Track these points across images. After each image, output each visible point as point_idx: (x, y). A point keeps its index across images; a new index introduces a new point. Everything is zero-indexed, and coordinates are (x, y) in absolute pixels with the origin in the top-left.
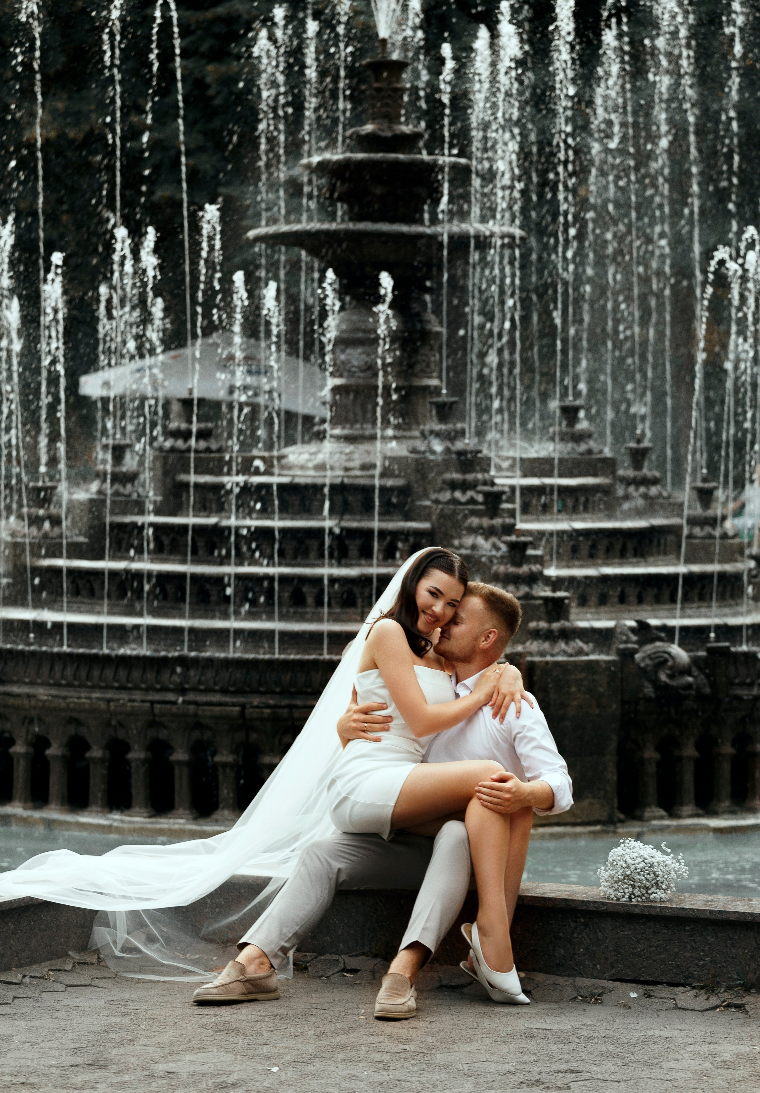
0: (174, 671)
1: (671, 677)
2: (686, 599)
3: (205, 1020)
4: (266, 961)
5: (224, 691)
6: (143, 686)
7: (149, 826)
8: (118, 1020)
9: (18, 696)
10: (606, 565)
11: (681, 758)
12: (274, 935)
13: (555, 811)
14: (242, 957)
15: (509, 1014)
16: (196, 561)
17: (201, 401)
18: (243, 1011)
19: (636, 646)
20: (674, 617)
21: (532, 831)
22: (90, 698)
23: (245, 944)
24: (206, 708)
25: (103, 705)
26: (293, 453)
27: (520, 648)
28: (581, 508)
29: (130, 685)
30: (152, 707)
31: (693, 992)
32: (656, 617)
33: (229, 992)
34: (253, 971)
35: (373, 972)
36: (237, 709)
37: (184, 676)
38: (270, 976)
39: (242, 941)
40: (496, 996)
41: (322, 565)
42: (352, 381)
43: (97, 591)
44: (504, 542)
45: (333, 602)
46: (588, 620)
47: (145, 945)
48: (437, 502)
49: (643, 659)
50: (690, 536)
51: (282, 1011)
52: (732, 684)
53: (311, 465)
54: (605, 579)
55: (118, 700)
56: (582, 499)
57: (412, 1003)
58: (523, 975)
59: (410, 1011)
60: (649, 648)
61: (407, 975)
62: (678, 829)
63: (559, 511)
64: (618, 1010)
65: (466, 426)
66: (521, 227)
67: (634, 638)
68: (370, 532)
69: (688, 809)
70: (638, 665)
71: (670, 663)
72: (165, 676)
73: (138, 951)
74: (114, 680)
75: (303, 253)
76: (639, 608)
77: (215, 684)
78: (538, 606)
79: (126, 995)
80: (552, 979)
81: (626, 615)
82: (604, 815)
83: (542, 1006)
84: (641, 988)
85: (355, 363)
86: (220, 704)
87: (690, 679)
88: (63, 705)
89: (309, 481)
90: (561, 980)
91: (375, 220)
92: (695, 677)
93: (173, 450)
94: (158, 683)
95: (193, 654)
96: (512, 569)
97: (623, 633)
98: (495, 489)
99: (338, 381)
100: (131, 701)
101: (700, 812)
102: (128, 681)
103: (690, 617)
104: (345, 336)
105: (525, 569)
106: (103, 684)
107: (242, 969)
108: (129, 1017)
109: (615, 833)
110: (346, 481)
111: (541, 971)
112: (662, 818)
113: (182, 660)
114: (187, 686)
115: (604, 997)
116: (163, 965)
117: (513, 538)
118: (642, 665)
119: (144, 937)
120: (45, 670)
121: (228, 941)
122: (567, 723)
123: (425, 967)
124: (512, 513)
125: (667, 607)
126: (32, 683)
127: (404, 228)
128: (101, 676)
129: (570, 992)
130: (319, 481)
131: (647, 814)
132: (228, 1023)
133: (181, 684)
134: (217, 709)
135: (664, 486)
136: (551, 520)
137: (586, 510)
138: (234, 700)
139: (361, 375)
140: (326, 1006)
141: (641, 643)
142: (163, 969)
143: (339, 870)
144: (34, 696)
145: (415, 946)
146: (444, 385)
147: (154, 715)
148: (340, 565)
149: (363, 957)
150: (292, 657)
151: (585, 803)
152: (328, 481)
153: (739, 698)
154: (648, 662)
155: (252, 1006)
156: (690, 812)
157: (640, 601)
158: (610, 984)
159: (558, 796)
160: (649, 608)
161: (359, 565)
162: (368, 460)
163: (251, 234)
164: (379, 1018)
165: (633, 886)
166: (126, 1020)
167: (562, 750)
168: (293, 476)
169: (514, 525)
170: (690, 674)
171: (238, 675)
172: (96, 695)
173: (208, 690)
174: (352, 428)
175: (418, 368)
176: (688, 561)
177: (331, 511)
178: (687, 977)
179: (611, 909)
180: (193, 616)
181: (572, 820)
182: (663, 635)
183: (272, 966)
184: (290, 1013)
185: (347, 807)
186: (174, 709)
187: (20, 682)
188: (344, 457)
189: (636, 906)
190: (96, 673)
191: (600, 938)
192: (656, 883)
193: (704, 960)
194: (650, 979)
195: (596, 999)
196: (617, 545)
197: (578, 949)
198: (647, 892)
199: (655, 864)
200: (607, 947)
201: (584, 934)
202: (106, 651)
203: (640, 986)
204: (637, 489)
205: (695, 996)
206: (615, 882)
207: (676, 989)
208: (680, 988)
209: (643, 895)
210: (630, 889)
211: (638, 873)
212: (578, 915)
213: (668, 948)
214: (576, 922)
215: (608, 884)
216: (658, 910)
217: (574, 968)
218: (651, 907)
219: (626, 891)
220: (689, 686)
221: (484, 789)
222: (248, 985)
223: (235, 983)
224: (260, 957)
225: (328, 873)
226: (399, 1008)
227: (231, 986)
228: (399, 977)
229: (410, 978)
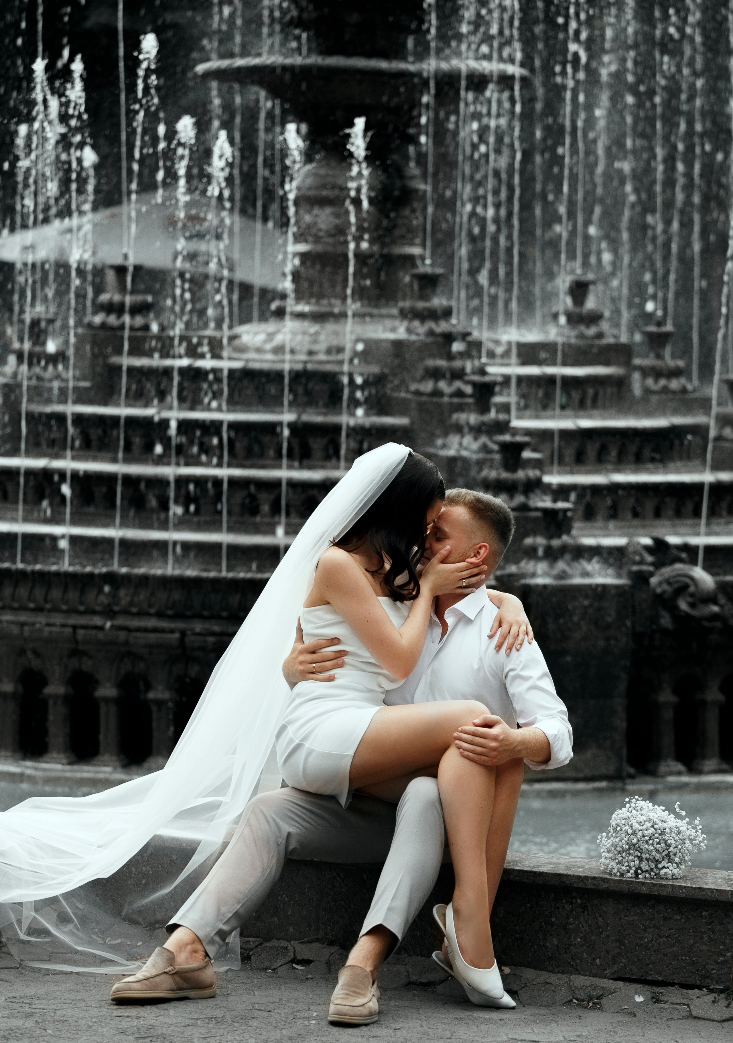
0: (101, 590)
1: (692, 605)
2: (713, 513)
3: (125, 1024)
4: (200, 947)
5: (160, 615)
6: (64, 607)
7: (68, 775)
8: (20, 1023)
10: (618, 471)
11: (704, 703)
12: (211, 915)
13: (552, 765)
14: (173, 941)
15: (490, 1021)
16: (127, 460)
17: (138, 269)
18: (172, 1012)
19: (651, 568)
20: (698, 534)
21: (524, 787)
23: (176, 926)
24: (139, 634)
25: (15, 630)
26: (248, 333)
27: (513, 569)
28: (589, 403)
29: (48, 606)
30: (74, 633)
31: (711, 997)
32: (676, 534)
33: (154, 988)
34: (184, 961)
35: (328, 964)
36: (177, 635)
37: (114, 595)
38: (204, 968)
39: (171, 922)
40: (474, 999)
41: (279, 467)
42: (319, 248)
43: (10, 495)
44: (496, 442)
45: (292, 510)
46: (594, 536)
47: (57, 926)
48: (418, 393)
49: (660, 584)
50: (719, 438)
51: (218, 1013)
53: (268, 346)
54: (615, 487)
56: (591, 392)
57: (374, 1005)
58: (507, 970)
59: (371, 1014)
60: (667, 571)
61: (369, 969)
62: (699, 788)
63: (563, 408)
64: (620, 1018)
65: (453, 303)
66: (522, 65)
67: (649, 559)
68: (337, 428)
69: (711, 764)
70: (654, 591)
71: (692, 589)
72: (91, 596)
73: (47, 933)
74: (30, 599)
75: (263, 94)
76: (656, 522)
77: (150, 606)
78: (536, 519)
79: (31, 991)
80: (544, 976)
81: (640, 531)
82: (611, 770)
83: (530, 1011)
84: (649, 990)
85: (323, 226)
86: (155, 630)
87: (715, 609)
89: (265, 366)
90: (554, 978)
92: (721, 606)
93: (103, 325)
94: (81, 603)
95: (124, 570)
96: (505, 475)
97: (635, 553)
98: (487, 379)
99: (302, 248)
100: (49, 625)
101: (725, 766)
102: (46, 601)
103: (717, 534)
104: (311, 193)
105: (521, 474)
106: (16, 605)
107: (171, 958)
108: (33, 1019)
109: (623, 790)
110: (310, 367)
111: (529, 965)
112: (679, 773)
113: (111, 578)
114: (116, 608)
115: (604, 1001)
116: (77, 952)
117: (507, 438)
118: (659, 590)
119: (54, 915)
121: (156, 922)
122: (569, 659)
123: (389, 959)
124: (506, 408)
125: (689, 522)
127: (383, 65)
128: (13, 596)
129: (564, 994)
130: (278, 367)
131: (662, 769)
132: (153, 1027)
133: (109, 605)
134: (153, 637)
135: (690, 379)
136: (552, 417)
137: (595, 405)
138: (172, 625)
139: (331, 240)
140: (271, 1007)
141: (658, 565)
142: (77, 957)
143: (289, 834)
145: (379, 931)
146: (428, 253)
147: (77, 642)
148: (302, 467)
149: (316, 945)
150: (242, 575)
151: (588, 754)
152: (287, 367)
154: (665, 587)
155: (182, 1006)
156: (713, 767)
157: (658, 514)
158: (612, 984)
159: (555, 747)
160: (668, 523)
161: (323, 467)
162: (335, 342)
163: (201, 68)
164: (335, 1024)
165: (640, 859)
166: (29, 1023)
167: (561, 692)
168: (247, 361)
169: (509, 422)
170: (716, 603)
171: (177, 596)
172: (8, 617)
173: (142, 614)
174: (317, 303)
175: (397, 232)
176: (717, 467)
177: (291, 404)
178: (704, 977)
179: (613, 887)
180: (124, 524)
181: (572, 774)
182: (684, 555)
183: (207, 955)
184: (228, 1015)
186: (101, 635)
188: (307, 338)
189: (644, 884)
190: (8, 591)
191: (601, 924)
192: (668, 855)
193: (725, 956)
194: (660, 979)
195: (594, 1003)
196: (632, 448)
197: (575, 939)
198: (656, 867)
199: (667, 830)
200: (608, 936)
201: (581, 919)
202: (20, 566)
203: (647, 987)
204: (656, 381)
205: (714, 1002)
206: (619, 852)
207: (690, 992)
208: (696, 991)
209: (652, 869)
210: (637, 862)
211: (647, 842)
212: (574, 894)
213: (681, 939)
214: (572, 903)
215: (611, 855)
216: (670, 889)
217: (569, 963)
218: (661, 885)
219: (632, 864)
220: (715, 617)
221: (465, 736)
222: (177, 978)
223: (162, 976)
224: (193, 942)
225: (276, 837)
226: (358, 1011)
227: (157, 979)
228: (358, 971)
229: (372, 972)
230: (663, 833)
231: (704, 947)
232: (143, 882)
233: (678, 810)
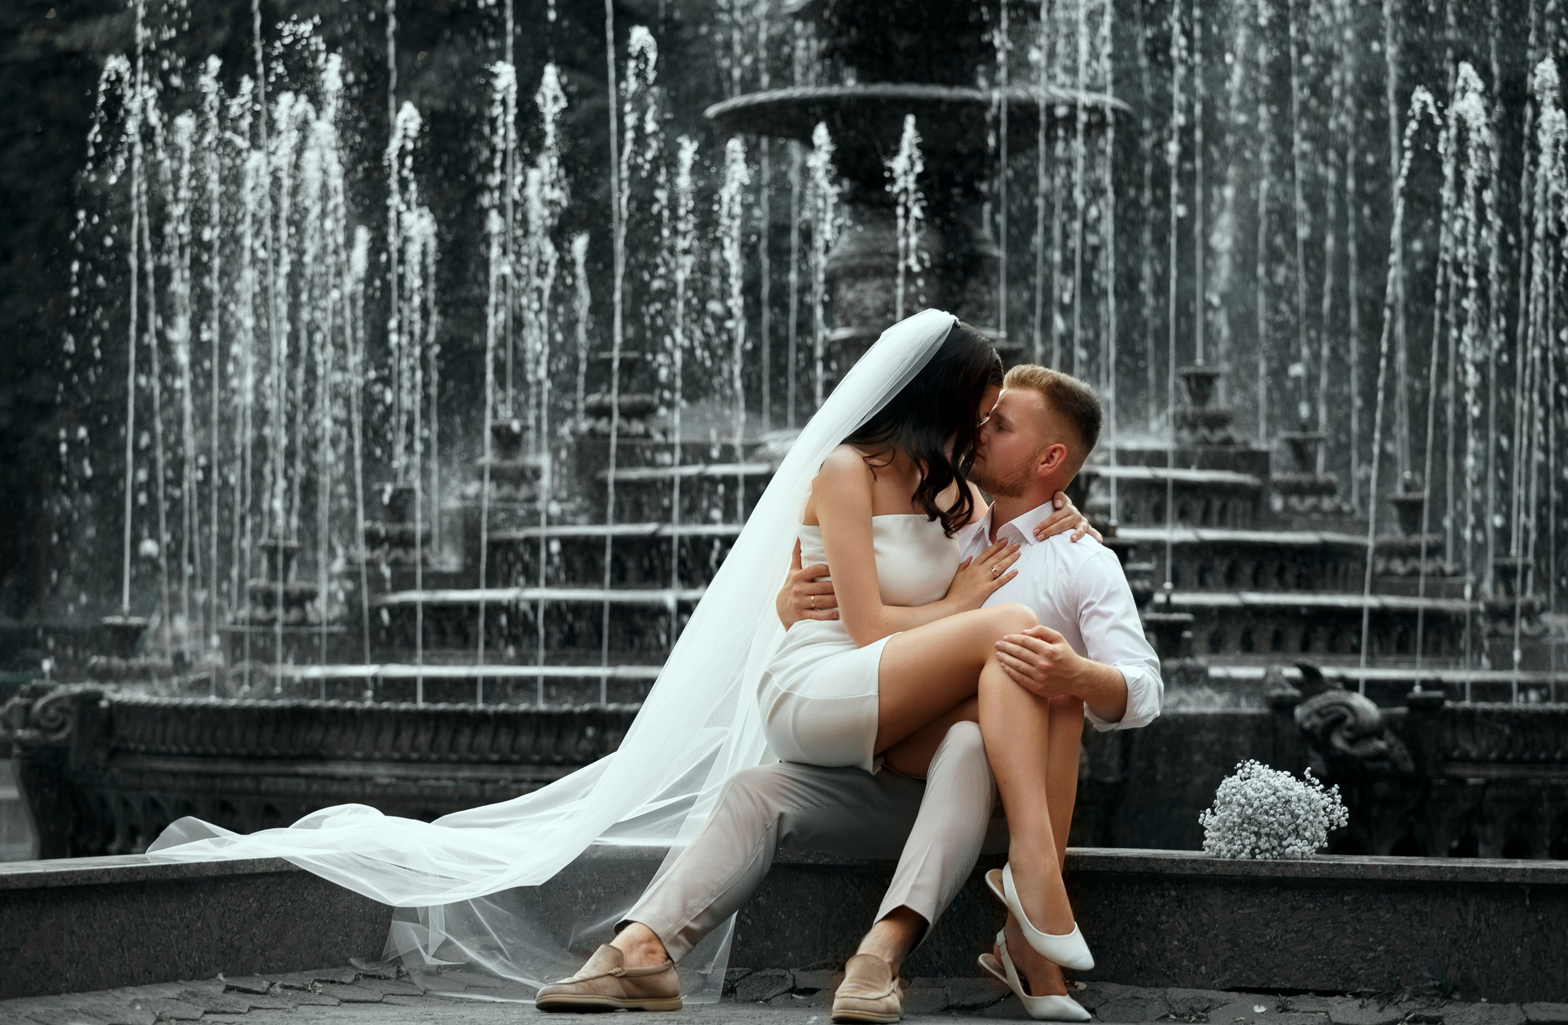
0: (582, 735)
1: (1351, 742)
4: (658, 947)
6: (536, 758)
9: (346, 779)
10: (1253, 590)
12: (674, 908)
14: (623, 940)
16: (618, 586)
20: (1357, 668)
22: (454, 779)
23: (627, 923)
25: (474, 790)
28: (1215, 518)
29: (515, 757)
31: (1359, 1002)
32: (1330, 665)
33: (595, 992)
34: (635, 962)
37: (599, 741)
38: (666, 971)
39: (622, 918)
42: (864, 332)
46: (1223, 666)
49: (1308, 717)
50: (1385, 573)
52: (1448, 759)
54: (1250, 609)
55: (496, 781)
56: (1217, 504)
57: (894, 1001)
59: (890, 1012)
60: (1318, 701)
61: (887, 959)
63: (1177, 519)
66: (1115, 94)
67: (1294, 691)
70: (1301, 726)
71: (1350, 720)
72: (570, 743)
74: (492, 750)
76: (1305, 653)
80: (1131, 991)
81: (1284, 663)
84: (1273, 1001)
85: (868, 304)
87: (1382, 745)
88: (414, 790)
90: (1144, 993)
91: (895, 80)
92: (1388, 743)
93: (592, 434)
94: (558, 752)
95: (612, 707)
97: (1275, 685)
99: (843, 333)
100: (517, 781)
102: (513, 750)
103: (1381, 670)
104: (853, 262)
106: (475, 758)
107: (619, 958)
111: (1111, 978)
113: (595, 717)
115: (1212, 1013)
118: (1307, 725)
120: (387, 738)
126: (367, 760)
128: (471, 744)
129: (1158, 1009)
141: (1305, 697)
142: (503, 991)
143: (782, 816)
144: (370, 778)
145: (901, 914)
149: (824, 971)
153: (1460, 781)
154: (1316, 720)
157: (1305, 648)
158: (1222, 996)
163: (711, 110)
164: (840, 1021)
165: (1258, 835)
170: (1380, 737)
172: (465, 773)
176: (1377, 592)
178: (1348, 981)
179: (1220, 871)
180: (613, 663)
183: (669, 957)
185: (789, 707)
187: (348, 759)
189: (1262, 864)
190: (464, 740)
191: (1205, 921)
192: (1296, 830)
193: (1375, 951)
194: (1288, 986)
195: (1198, 1017)
196: (1272, 568)
197: (1170, 942)
198: (1280, 845)
199: (1294, 799)
200: (1216, 936)
201: (1178, 915)
202: (480, 706)
203: (1270, 997)
204: (1302, 501)
205: (1361, 1006)
206: (1229, 829)
207: (1329, 999)
208: (1338, 998)
209: (1274, 848)
210: (1253, 838)
211: (1267, 813)
212: (1167, 885)
213: (1315, 932)
214: (1163, 896)
215: (1218, 834)
216: (1298, 869)
217: (1165, 974)
218: (1287, 865)
219: (1247, 842)
220: (1380, 756)
221: (1010, 646)
222: (627, 983)
223: (606, 980)
224: (650, 941)
225: (764, 819)
226: (872, 1005)
227: (599, 982)
228: (873, 961)
229: (892, 964)
230: (1288, 802)
231: (1347, 942)
232: (593, 907)
233: (1308, 776)
